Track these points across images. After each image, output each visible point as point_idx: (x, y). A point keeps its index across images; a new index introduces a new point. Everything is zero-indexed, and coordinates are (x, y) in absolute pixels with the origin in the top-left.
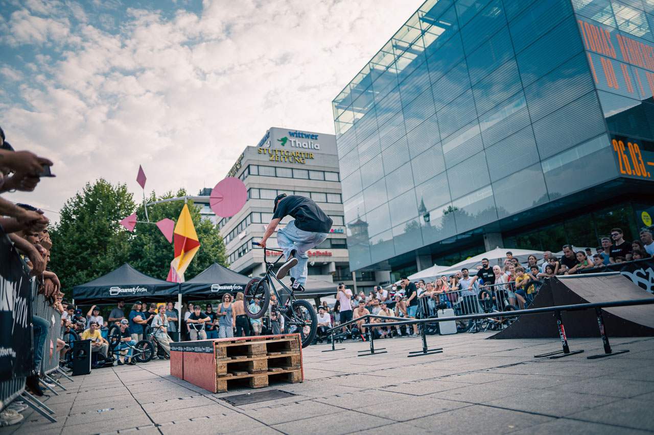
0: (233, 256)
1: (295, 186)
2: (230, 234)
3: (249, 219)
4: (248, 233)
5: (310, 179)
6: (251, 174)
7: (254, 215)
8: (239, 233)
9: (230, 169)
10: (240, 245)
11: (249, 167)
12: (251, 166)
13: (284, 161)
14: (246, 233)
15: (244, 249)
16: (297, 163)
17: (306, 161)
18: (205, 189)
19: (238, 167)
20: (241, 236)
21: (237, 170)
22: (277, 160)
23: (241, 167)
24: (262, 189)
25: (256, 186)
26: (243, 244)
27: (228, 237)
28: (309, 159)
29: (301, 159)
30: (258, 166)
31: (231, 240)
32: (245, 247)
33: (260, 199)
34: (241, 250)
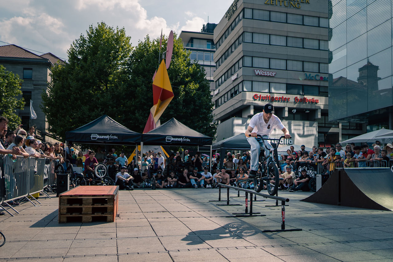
0: (226, 96)
1: (288, 31)
2: (225, 74)
3: (241, 62)
4: (239, 77)
5: (304, 25)
6: (245, 17)
7: (245, 58)
8: (232, 75)
9: (227, 10)
10: (232, 86)
11: (243, 10)
12: (245, 9)
13: (279, 5)
14: (237, 76)
15: (235, 90)
16: (292, 7)
17: (301, 5)
18: (208, 24)
19: (234, 9)
20: (234, 77)
21: (234, 11)
22: (271, 4)
23: (236, 9)
24: (255, 33)
25: (249, 30)
26: (234, 85)
27: (223, 77)
28: (305, 4)
29: (296, 3)
30: (253, 9)
31: (225, 80)
32: (236, 88)
33: (252, 43)
34: (233, 91)
